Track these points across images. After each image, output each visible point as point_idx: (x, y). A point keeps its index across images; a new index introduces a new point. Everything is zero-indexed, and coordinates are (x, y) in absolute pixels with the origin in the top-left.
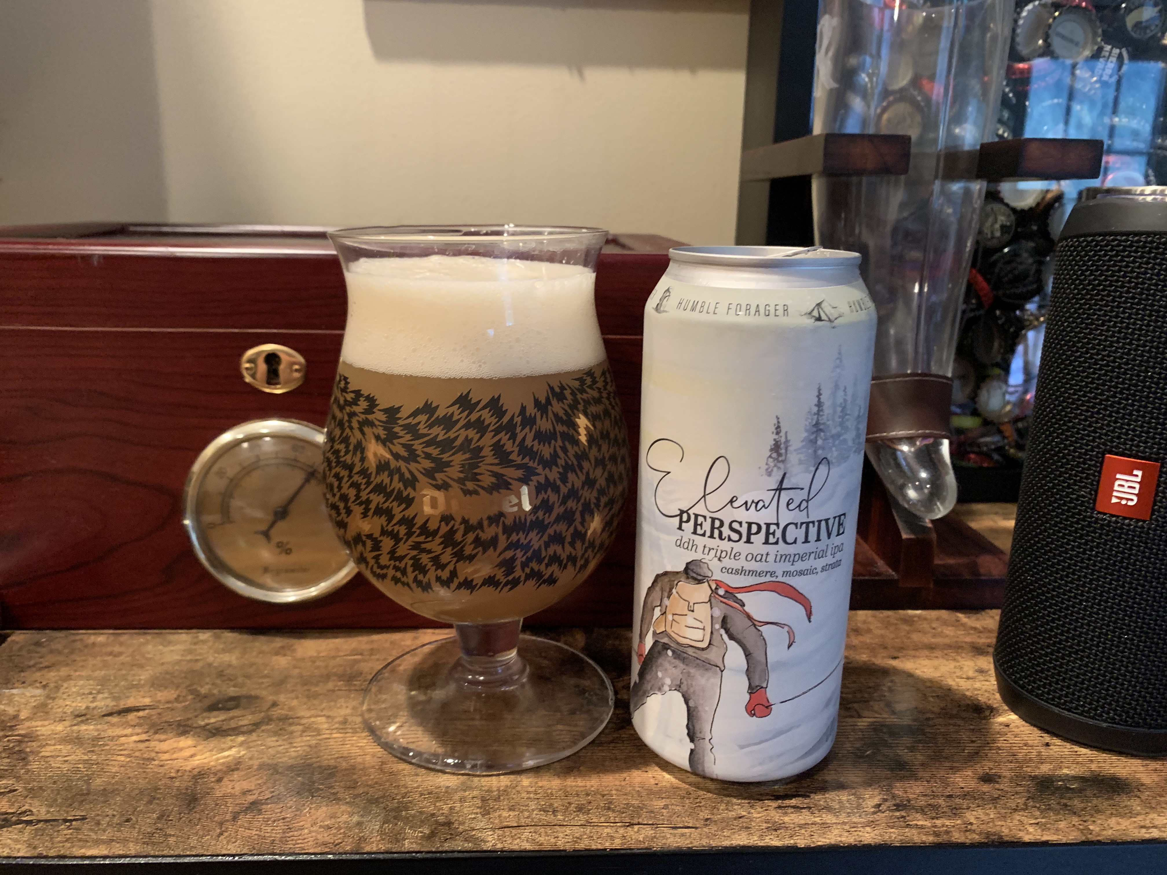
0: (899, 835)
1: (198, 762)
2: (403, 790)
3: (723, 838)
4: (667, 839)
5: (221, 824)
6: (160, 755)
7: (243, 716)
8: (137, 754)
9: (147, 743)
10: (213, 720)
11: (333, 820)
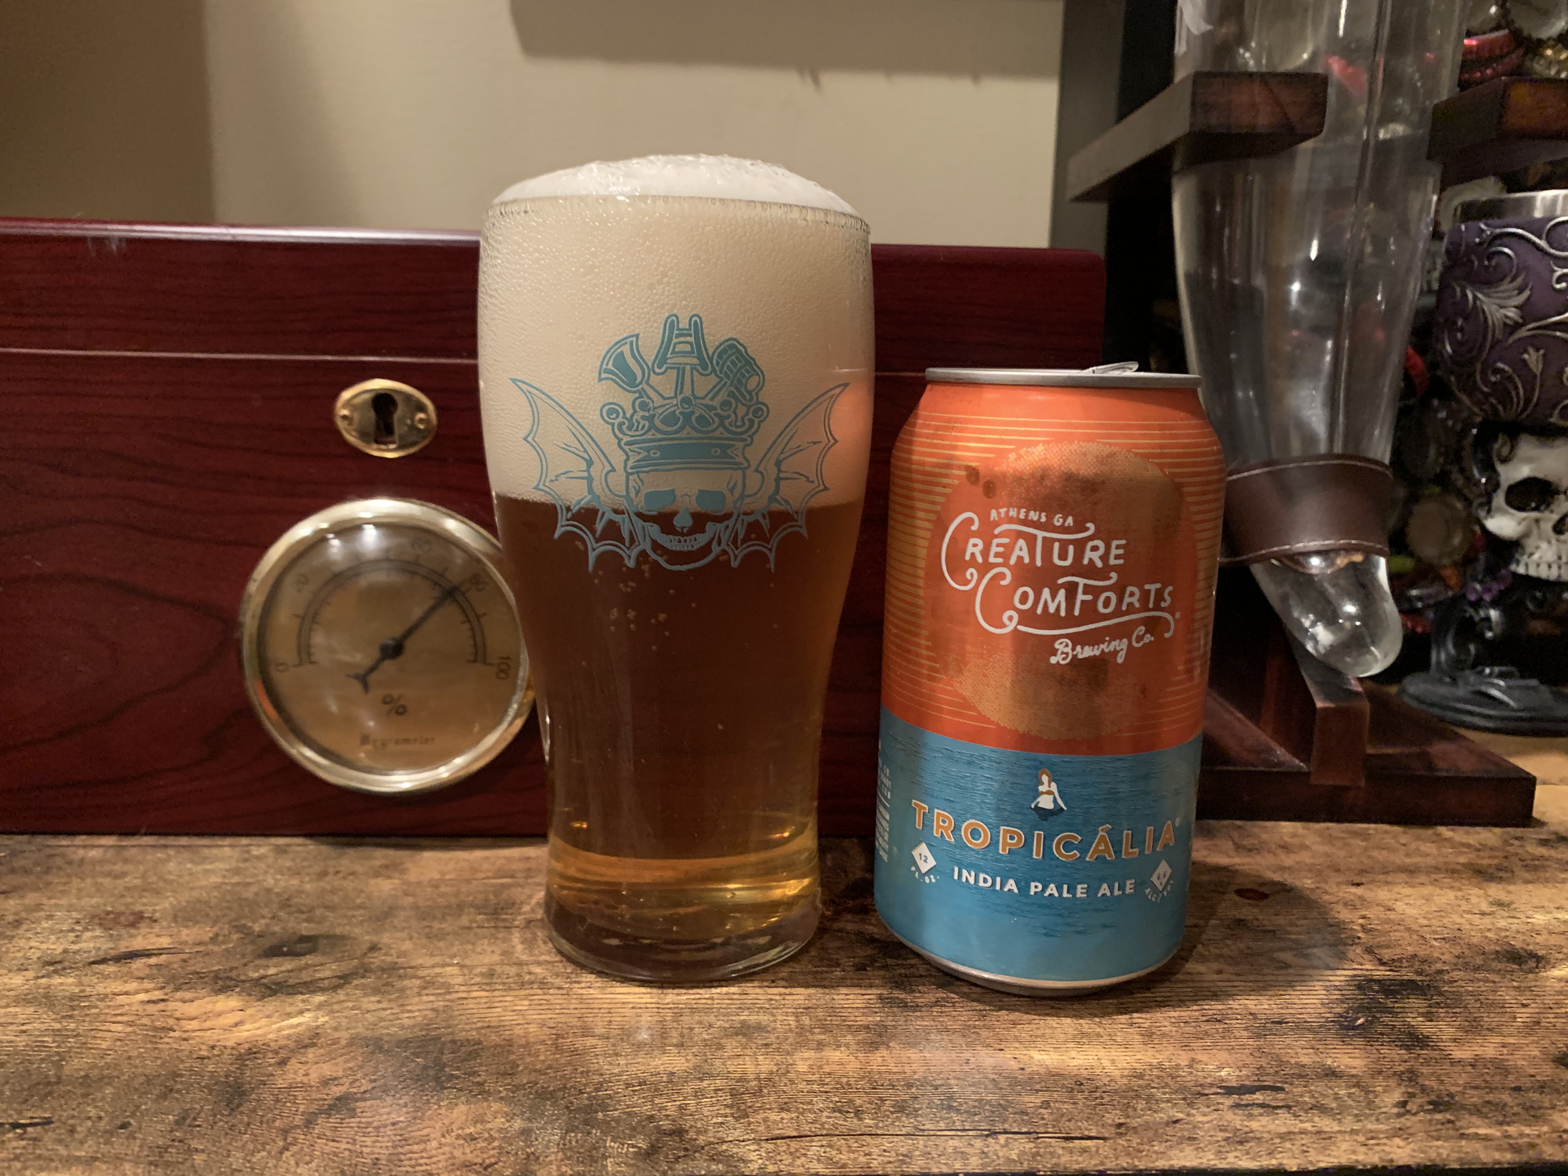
0: (1453, 1151)
1: (247, 1033)
2: (597, 1079)
3: (1154, 1156)
4: (1059, 1157)
5: (285, 1132)
6: (183, 1023)
7: (321, 965)
8: (145, 1021)
9: (163, 1004)
10: (272, 971)
11: (479, 1126)
